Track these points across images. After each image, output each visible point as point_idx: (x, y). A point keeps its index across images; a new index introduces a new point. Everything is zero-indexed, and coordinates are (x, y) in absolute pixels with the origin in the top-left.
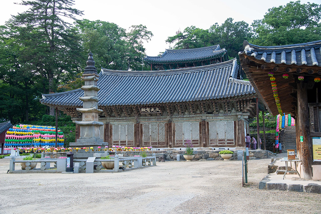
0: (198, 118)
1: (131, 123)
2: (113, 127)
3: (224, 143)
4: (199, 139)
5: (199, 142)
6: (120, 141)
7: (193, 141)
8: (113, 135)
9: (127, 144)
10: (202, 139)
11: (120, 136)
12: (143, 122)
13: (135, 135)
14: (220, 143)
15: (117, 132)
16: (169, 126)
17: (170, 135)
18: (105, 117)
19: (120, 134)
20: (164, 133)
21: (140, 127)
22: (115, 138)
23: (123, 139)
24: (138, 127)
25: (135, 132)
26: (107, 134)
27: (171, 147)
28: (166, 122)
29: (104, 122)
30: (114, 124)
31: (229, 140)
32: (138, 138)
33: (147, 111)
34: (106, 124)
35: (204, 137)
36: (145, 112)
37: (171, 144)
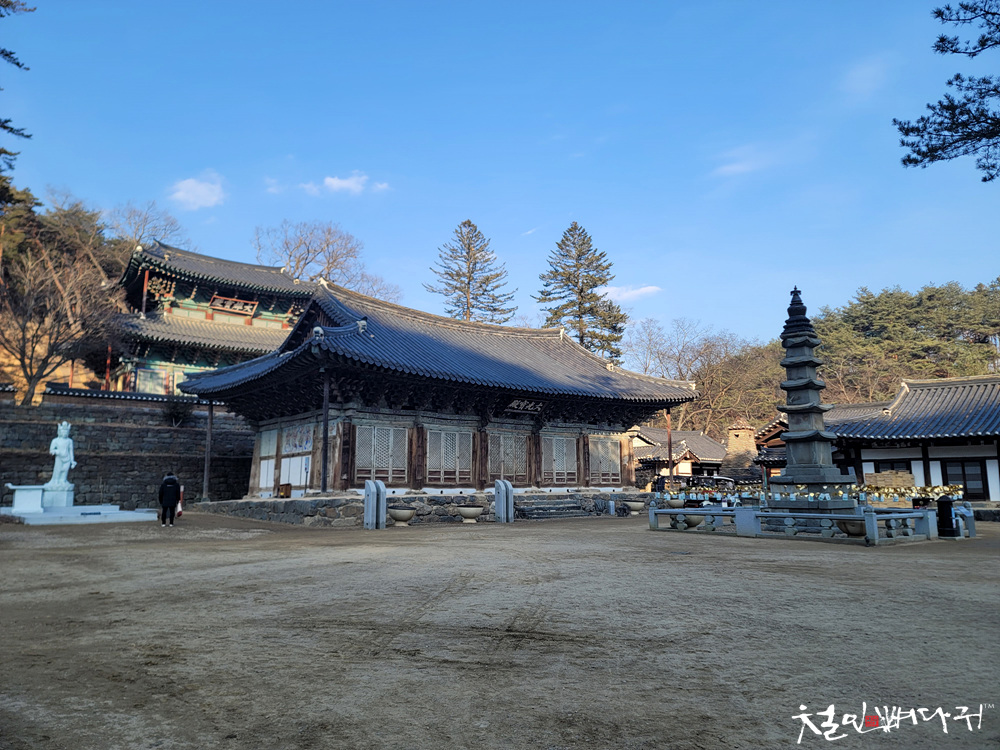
0: (576, 431)
1: (466, 428)
2: (428, 437)
3: (609, 480)
4: (576, 471)
5: (576, 477)
6: (442, 472)
7: (568, 474)
9: (457, 479)
10: (582, 471)
11: (443, 460)
12: (490, 430)
13: (474, 459)
14: (604, 480)
15: (437, 448)
16: (535, 442)
17: (539, 462)
18: (414, 409)
19: (443, 454)
20: (525, 457)
21: (486, 441)
22: (431, 463)
23: (450, 467)
24: (484, 440)
25: (474, 452)
26: (420, 453)
27: (539, 487)
28: (528, 434)
29: (409, 421)
30: (431, 428)
31: (614, 475)
32: (484, 464)
33: (519, 406)
34: (418, 428)
35: (587, 468)
36: (514, 408)
37: (539, 479)
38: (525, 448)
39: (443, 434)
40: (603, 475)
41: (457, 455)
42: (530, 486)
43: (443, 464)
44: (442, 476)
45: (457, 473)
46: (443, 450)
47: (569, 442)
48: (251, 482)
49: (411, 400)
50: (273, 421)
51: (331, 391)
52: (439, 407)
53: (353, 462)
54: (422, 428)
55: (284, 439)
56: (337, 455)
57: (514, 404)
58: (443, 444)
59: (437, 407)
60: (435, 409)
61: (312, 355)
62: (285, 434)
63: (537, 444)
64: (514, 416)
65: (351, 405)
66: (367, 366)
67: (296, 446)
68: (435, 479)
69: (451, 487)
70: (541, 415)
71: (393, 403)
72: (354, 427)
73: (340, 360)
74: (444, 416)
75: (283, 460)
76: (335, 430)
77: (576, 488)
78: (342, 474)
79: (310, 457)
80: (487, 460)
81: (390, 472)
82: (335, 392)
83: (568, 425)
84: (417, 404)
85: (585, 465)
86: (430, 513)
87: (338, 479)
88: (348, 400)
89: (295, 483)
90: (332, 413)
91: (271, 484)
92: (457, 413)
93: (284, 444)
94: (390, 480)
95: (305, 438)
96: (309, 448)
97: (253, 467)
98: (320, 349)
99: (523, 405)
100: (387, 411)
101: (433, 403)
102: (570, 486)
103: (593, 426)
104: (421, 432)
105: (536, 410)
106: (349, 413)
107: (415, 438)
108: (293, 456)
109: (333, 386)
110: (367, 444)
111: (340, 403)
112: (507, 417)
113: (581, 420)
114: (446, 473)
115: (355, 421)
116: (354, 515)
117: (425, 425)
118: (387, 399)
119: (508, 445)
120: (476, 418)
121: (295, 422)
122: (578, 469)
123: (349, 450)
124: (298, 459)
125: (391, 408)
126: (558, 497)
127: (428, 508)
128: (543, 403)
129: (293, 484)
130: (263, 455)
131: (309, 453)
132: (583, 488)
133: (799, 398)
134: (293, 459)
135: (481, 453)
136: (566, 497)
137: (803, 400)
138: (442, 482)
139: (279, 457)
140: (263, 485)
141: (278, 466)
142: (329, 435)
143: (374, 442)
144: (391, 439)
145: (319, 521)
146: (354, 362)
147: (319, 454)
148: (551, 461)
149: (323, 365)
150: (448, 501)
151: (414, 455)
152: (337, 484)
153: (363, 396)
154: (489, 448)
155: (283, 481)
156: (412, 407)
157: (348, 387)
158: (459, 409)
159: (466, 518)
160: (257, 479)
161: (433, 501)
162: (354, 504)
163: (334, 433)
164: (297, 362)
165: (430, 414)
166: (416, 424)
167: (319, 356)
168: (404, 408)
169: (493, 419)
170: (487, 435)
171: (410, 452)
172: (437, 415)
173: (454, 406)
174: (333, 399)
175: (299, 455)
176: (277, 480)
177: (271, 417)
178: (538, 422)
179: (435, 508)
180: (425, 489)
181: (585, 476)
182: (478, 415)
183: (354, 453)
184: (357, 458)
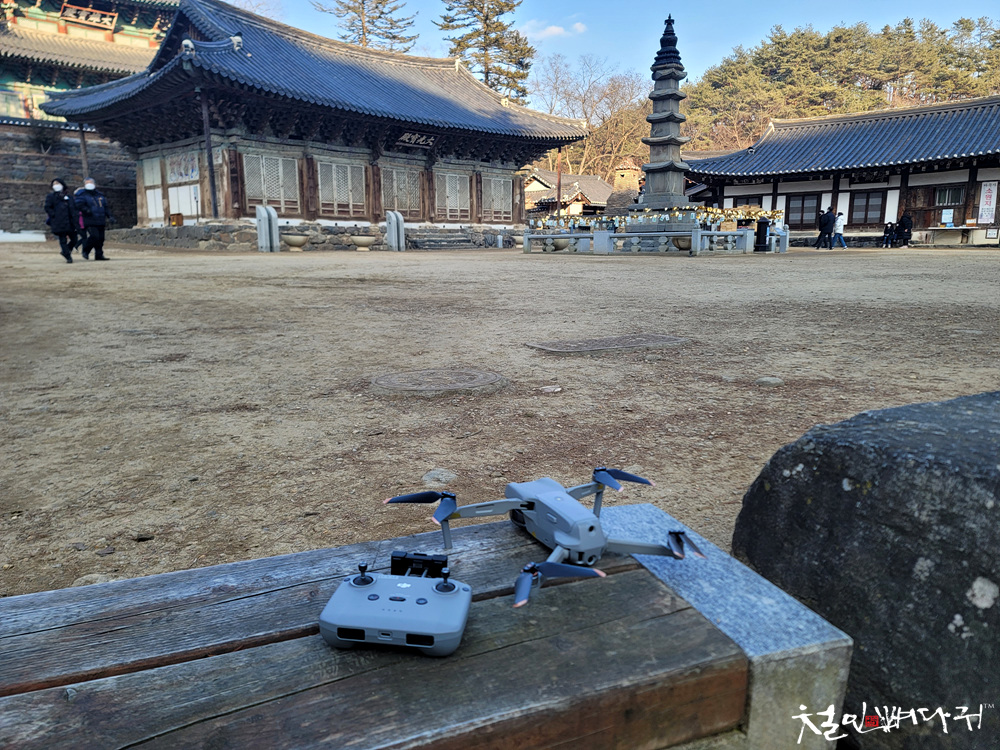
0: (469, 168)
1: (358, 161)
2: (319, 168)
3: (500, 218)
4: (468, 209)
5: (469, 214)
6: (335, 204)
7: (461, 211)
8: (320, 187)
9: (351, 213)
10: (475, 208)
11: (335, 193)
12: (382, 163)
13: (367, 193)
14: (496, 218)
15: (328, 179)
16: (428, 177)
17: (432, 198)
18: (302, 139)
19: (335, 187)
20: (418, 193)
21: (378, 175)
22: (323, 196)
23: (343, 200)
24: (376, 174)
25: (367, 186)
26: (311, 184)
27: (432, 222)
28: (422, 169)
29: (297, 152)
30: (321, 159)
31: (505, 213)
32: (377, 198)
33: (410, 139)
34: (307, 159)
35: (480, 205)
36: (405, 142)
37: (433, 215)
38: (418, 184)
39: (334, 166)
40: (495, 213)
41: (350, 188)
42: (423, 221)
43: (335, 196)
44: (336, 209)
45: (351, 206)
46: (335, 183)
47: (461, 179)
48: (139, 212)
49: (298, 129)
50: (153, 147)
51: (211, 115)
52: (328, 138)
53: (243, 191)
54: (312, 159)
55: (168, 168)
56: (225, 183)
57: (405, 137)
58: (334, 176)
59: (326, 138)
60: (325, 139)
61: (184, 72)
62: (168, 162)
63: (430, 180)
64: (407, 150)
65: (234, 131)
66: (246, 88)
67: (181, 175)
68: (329, 211)
69: (345, 219)
70: (432, 151)
71: (280, 131)
72: (240, 155)
73: (216, 78)
74: (334, 148)
75: (170, 190)
76: (220, 158)
77: (469, 225)
78: (234, 203)
79: (198, 185)
80: (380, 195)
81: (283, 203)
82: (215, 116)
83: (461, 161)
84: (304, 134)
85: (478, 202)
86: (324, 242)
87: (230, 207)
88: (230, 125)
89: (185, 212)
90: (215, 139)
91: (161, 214)
92: (348, 145)
93: (169, 172)
94: (283, 210)
95: (190, 166)
96: (196, 177)
97: (139, 197)
98: (193, 65)
99: (414, 138)
100: (273, 139)
101: (322, 133)
102: (463, 222)
103: (486, 164)
104: (311, 163)
105: (428, 145)
106: (233, 139)
107: (305, 169)
108: (180, 185)
109: (212, 109)
110: (256, 173)
111: (222, 128)
112: (399, 151)
113: (474, 156)
114: (339, 206)
115: (240, 149)
116: (249, 241)
117: (315, 157)
118: (273, 127)
119: (401, 179)
120: (367, 151)
121: (177, 150)
122: (471, 206)
123: (237, 178)
124: (186, 188)
125: (277, 137)
126: (450, 231)
127: (323, 237)
128: (435, 138)
129: (184, 214)
130: (148, 184)
131: (197, 182)
132: (475, 225)
133: (661, 130)
134: (180, 188)
135: (374, 186)
136: (457, 231)
137: (664, 132)
138: (336, 214)
139: (165, 187)
140: (152, 215)
141: (165, 196)
142: (215, 163)
143: (263, 171)
144: (281, 169)
145: (214, 245)
146: (232, 83)
147: (207, 182)
148: (444, 198)
149: (198, 84)
150: (343, 231)
151: (305, 186)
152: (229, 212)
153: (247, 123)
154: (382, 182)
155: (173, 211)
156: (299, 136)
157: (229, 111)
158: (349, 141)
159: (359, 246)
160: (145, 210)
161: (327, 230)
162: (248, 230)
163: (220, 161)
164: (170, 80)
165: (318, 144)
166: (305, 155)
167: (192, 73)
168: (291, 137)
169: (385, 153)
170: (379, 169)
171: (302, 184)
172: (327, 146)
173: (344, 136)
174: (214, 124)
175: (186, 184)
176: (167, 210)
177: (151, 143)
178: (431, 157)
179: (329, 237)
180: (319, 221)
181: (478, 213)
182: (369, 148)
183: (243, 182)
184: (247, 187)
